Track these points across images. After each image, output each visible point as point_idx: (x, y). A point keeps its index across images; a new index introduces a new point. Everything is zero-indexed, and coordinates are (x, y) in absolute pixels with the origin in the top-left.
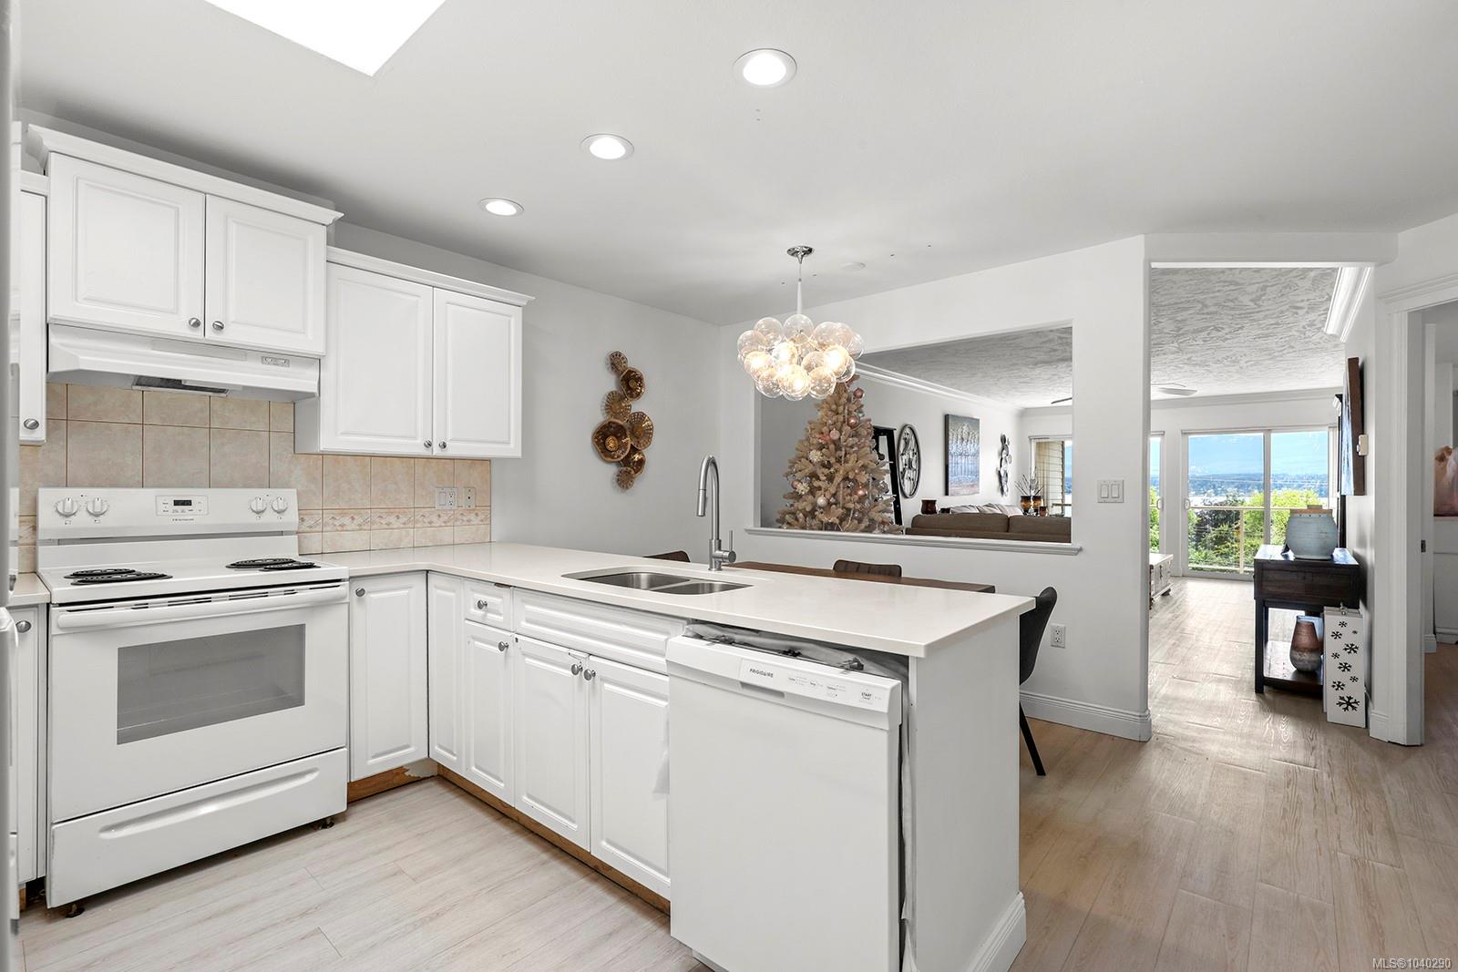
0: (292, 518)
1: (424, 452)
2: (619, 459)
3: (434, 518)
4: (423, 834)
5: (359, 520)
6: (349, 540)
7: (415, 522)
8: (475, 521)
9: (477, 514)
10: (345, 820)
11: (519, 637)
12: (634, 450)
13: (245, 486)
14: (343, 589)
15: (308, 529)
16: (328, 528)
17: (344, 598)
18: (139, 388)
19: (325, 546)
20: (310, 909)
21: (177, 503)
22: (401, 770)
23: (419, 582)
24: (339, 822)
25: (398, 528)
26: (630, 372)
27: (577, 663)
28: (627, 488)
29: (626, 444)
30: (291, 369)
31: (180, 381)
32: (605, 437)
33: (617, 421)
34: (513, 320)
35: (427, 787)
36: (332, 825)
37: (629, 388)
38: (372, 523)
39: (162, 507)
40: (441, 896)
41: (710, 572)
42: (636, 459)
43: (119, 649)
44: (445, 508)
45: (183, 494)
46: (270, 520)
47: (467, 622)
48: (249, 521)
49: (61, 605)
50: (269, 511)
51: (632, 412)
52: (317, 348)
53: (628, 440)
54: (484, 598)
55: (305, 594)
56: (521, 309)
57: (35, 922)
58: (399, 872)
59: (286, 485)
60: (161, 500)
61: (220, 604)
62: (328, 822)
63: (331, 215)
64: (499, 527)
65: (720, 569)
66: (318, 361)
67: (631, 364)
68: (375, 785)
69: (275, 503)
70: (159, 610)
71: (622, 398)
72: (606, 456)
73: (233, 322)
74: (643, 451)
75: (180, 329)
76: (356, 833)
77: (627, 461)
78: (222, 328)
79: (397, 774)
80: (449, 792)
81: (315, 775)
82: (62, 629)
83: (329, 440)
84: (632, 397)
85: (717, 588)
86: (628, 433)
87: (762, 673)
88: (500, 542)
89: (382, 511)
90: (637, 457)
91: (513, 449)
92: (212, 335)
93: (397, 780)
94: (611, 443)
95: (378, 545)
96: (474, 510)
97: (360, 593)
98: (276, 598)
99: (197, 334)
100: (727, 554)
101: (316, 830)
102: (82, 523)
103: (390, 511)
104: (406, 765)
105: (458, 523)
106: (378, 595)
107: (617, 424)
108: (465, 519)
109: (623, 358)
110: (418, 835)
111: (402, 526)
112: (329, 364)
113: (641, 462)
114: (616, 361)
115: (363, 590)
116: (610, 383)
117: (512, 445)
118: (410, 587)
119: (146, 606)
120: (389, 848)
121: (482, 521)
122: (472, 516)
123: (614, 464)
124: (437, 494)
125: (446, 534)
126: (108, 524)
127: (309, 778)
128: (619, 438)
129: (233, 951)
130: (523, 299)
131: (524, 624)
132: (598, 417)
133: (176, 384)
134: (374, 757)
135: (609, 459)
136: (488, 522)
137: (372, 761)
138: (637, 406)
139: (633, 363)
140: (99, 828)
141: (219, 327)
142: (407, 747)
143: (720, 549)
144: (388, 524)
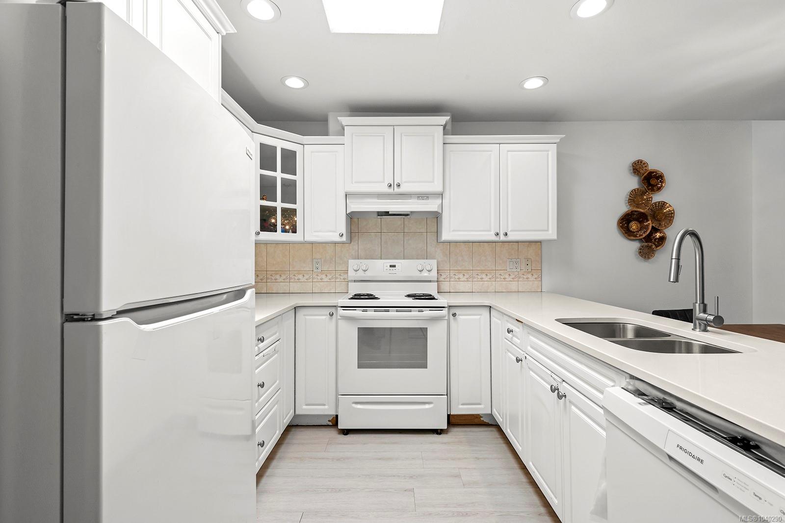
0: (434, 275)
1: (494, 238)
2: (641, 237)
3: (507, 276)
4: (478, 459)
5: (467, 276)
6: (462, 286)
7: (496, 278)
8: (532, 278)
9: (532, 275)
10: (447, 434)
11: (527, 356)
12: (655, 230)
13: (417, 259)
14: (444, 312)
15: (443, 280)
16: (453, 280)
17: (445, 317)
18: (379, 217)
19: (451, 289)
20: (414, 476)
21: (391, 266)
22: (478, 416)
23: (485, 312)
24: (444, 434)
25: (487, 281)
26: (651, 173)
27: (555, 384)
28: (649, 258)
29: (648, 226)
30: (429, 201)
31: (389, 212)
32: (629, 222)
33: (638, 210)
34: (550, 153)
35: (491, 431)
36: (440, 434)
37: (649, 184)
38: (473, 278)
39: (385, 268)
40: (473, 503)
41: (693, 332)
42: (658, 237)
43: (358, 328)
44: (513, 270)
45: (393, 262)
46: (425, 274)
47: (505, 340)
48: (416, 275)
49: (342, 307)
50: (425, 270)
51: (653, 202)
52: (438, 188)
53: (650, 223)
54: (511, 327)
55: (427, 313)
56: (556, 144)
57: (336, 432)
58: (458, 476)
59: (433, 258)
60: (385, 265)
61: (393, 313)
62: (439, 431)
63: (443, 119)
64: (547, 282)
65: (705, 330)
66: (441, 195)
67: (652, 167)
68: (465, 420)
69: (427, 266)
70: (371, 313)
71: (643, 193)
72: (629, 236)
73: (405, 182)
74: (665, 231)
75: (386, 189)
76: (449, 443)
77: (648, 239)
78: (399, 185)
79: (477, 418)
80: (501, 438)
81: (431, 406)
82: (341, 316)
83: (446, 236)
84: (653, 190)
85: (696, 349)
86: (649, 218)
87: (690, 454)
88: (548, 292)
89: (479, 271)
90: (658, 235)
91: (551, 233)
92: (397, 190)
93: (476, 421)
94: (634, 226)
95: (476, 290)
96: (531, 272)
97: (454, 315)
98: (415, 313)
99: (391, 190)
100: (712, 318)
101: (434, 433)
102: (361, 275)
103: (482, 271)
104: (482, 414)
105: (521, 279)
106: (464, 317)
107: (638, 211)
108: (525, 277)
109: (644, 164)
110: (476, 458)
111: (489, 280)
112: (446, 195)
113: (662, 239)
114: (638, 168)
115: (455, 313)
116: (633, 183)
117: (550, 232)
118: (481, 315)
119: (366, 311)
120: (459, 459)
121: (536, 278)
122: (529, 276)
123: (637, 241)
124: (508, 263)
125: (514, 286)
126: (369, 275)
127: (427, 406)
128: (640, 222)
129: (380, 481)
130: (556, 138)
131: (529, 348)
132: (623, 208)
133: (387, 213)
134: (462, 404)
135: (632, 238)
136: (540, 279)
137: (461, 406)
138: (657, 198)
139: (653, 165)
140: (353, 401)
141: (399, 186)
142: (480, 404)
143: (705, 311)
144: (482, 278)
